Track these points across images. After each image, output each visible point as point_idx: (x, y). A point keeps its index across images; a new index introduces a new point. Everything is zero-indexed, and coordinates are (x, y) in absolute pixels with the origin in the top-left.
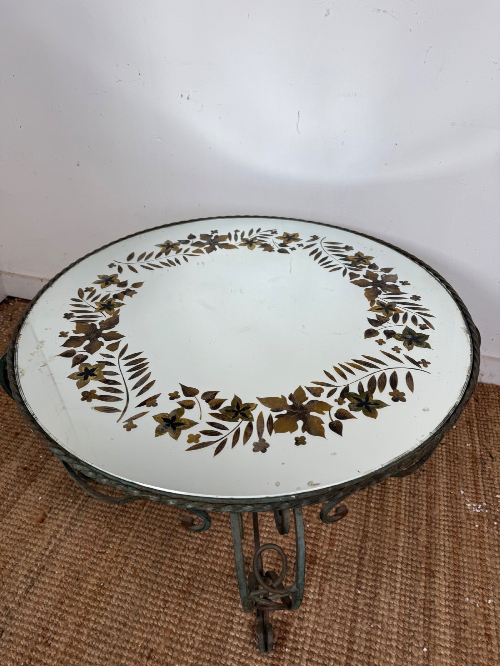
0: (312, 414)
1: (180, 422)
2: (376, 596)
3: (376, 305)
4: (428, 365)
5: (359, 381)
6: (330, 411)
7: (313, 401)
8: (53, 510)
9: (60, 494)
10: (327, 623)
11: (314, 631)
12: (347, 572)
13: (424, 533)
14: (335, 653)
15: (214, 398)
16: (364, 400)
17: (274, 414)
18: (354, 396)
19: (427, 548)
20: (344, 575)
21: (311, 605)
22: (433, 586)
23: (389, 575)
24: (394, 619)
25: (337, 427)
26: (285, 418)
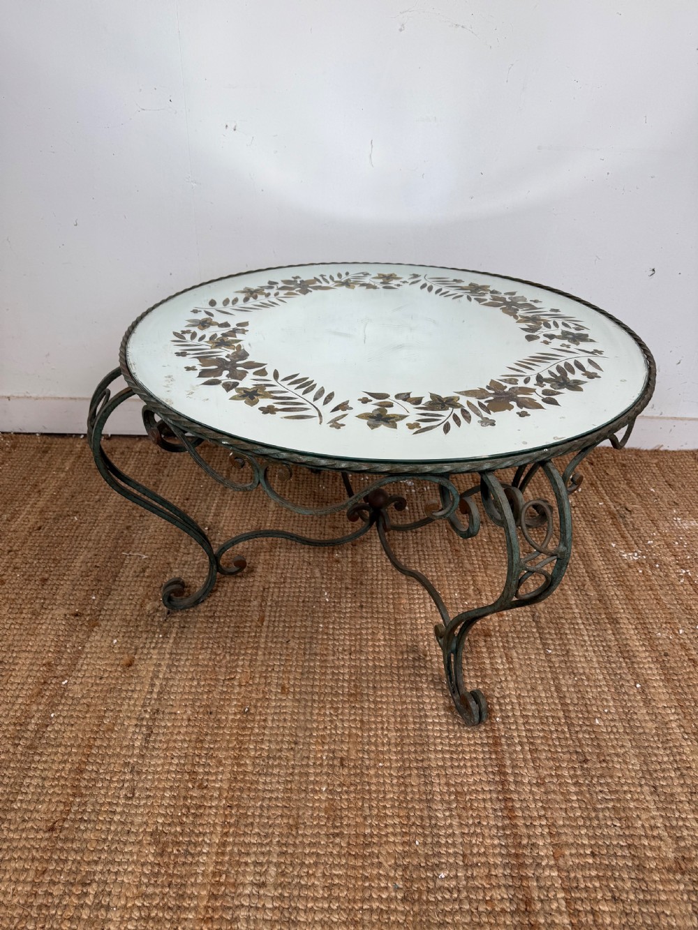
0: (519, 396)
1: (388, 417)
2: (568, 652)
4: (602, 353)
5: (547, 370)
6: (535, 392)
7: (513, 388)
8: (140, 651)
9: (141, 632)
10: (529, 687)
11: (519, 697)
12: (529, 637)
13: (591, 588)
14: (549, 710)
15: (409, 397)
16: (562, 381)
17: (482, 401)
18: (550, 380)
19: (600, 601)
20: (526, 641)
21: (505, 674)
22: (621, 631)
23: (573, 631)
24: (595, 668)
25: (552, 401)
26: (495, 401)
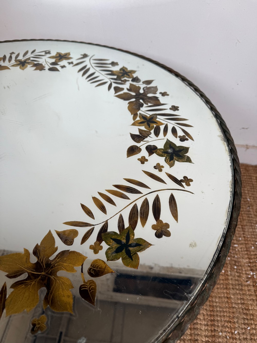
0: (60, 273)
3: (138, 119)
4: (191, 183)
5: (119, 214)
6: (82, 266)
7: (63, 253)
16: (124, 241)
17: (10, 282)
25: (90, 291)
26: (24, 286)
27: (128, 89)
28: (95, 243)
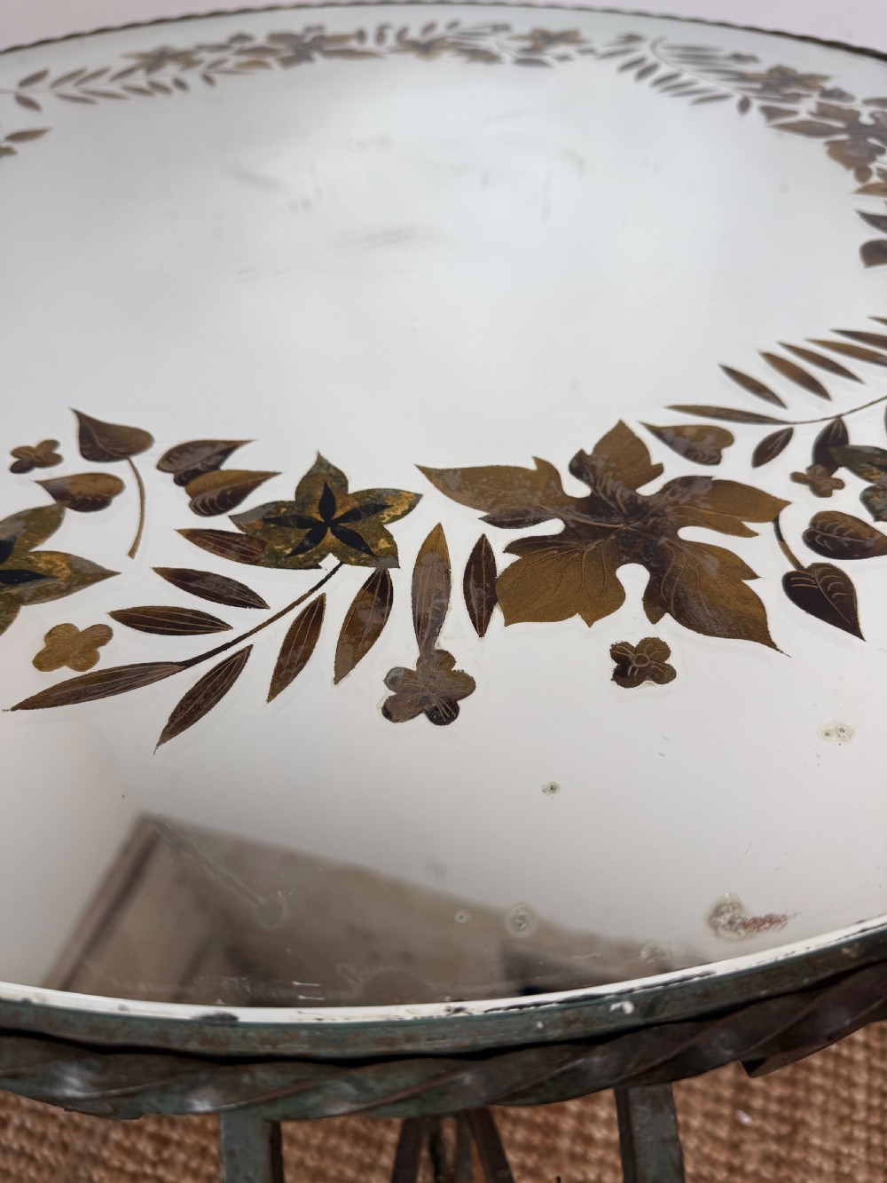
0: (688, 534)
1: (26, 566)
2: (795, 1130)
3: (875, 179)
6: (776, 521)
7: (687, 482)
15: (216, 467)
17: (500, 538)
18: (878, 461)
25: (830, 593)
26: (556, 552)
27: (811, 113)
28: (809, 469)
